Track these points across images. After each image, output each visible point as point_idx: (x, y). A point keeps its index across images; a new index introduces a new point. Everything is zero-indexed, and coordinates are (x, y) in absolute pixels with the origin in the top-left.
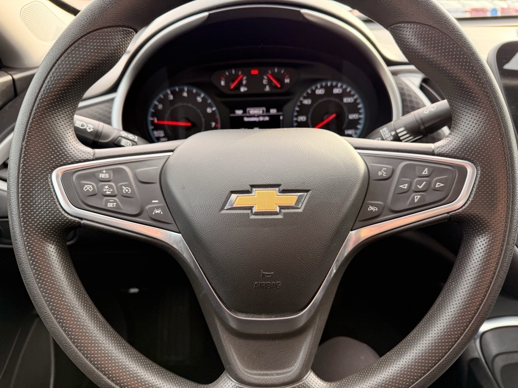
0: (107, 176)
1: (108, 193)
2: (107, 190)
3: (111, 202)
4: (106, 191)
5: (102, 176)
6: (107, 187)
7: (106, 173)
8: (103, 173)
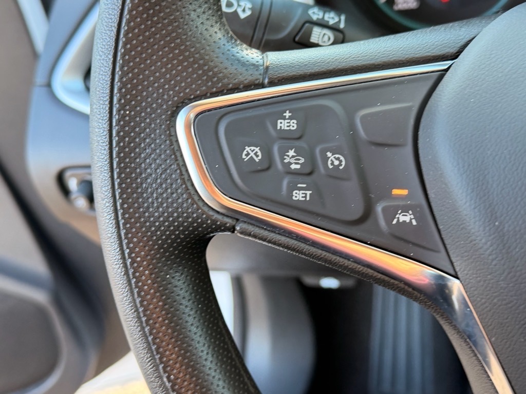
0: (294, 125)
1: (293, 167)
2: (293, 161)
3: (300, 189)
4: (291, 164)
5: (283, 125)
6: (291, 153)
7: (291, 118)
8: (284, 118)
